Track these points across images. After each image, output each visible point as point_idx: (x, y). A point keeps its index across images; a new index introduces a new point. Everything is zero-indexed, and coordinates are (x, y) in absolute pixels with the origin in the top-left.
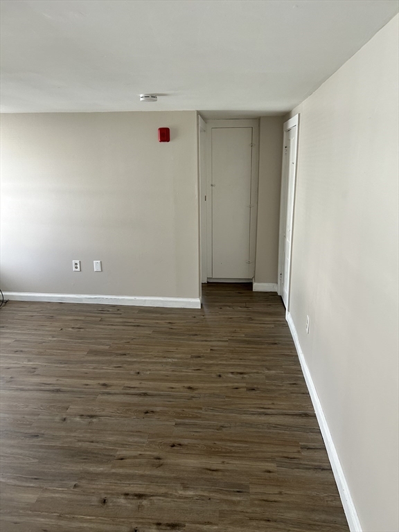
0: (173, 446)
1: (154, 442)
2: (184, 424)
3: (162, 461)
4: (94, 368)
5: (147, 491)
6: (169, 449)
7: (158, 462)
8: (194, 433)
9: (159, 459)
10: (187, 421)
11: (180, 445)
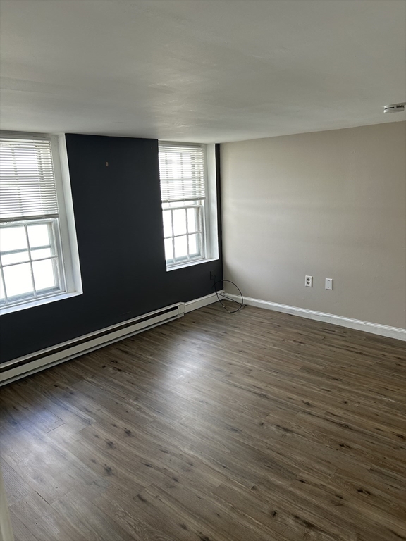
0: (361, 491)
1: (341, 478)
2: (381, 473)
3: (343, 501)
4: (303, 385)
5: (318, 524)
6: (354, 492)
7: (338, 501)
8: (389, 487)
9: (341, 498)
10: (384, 470)
11: (369, 493)
